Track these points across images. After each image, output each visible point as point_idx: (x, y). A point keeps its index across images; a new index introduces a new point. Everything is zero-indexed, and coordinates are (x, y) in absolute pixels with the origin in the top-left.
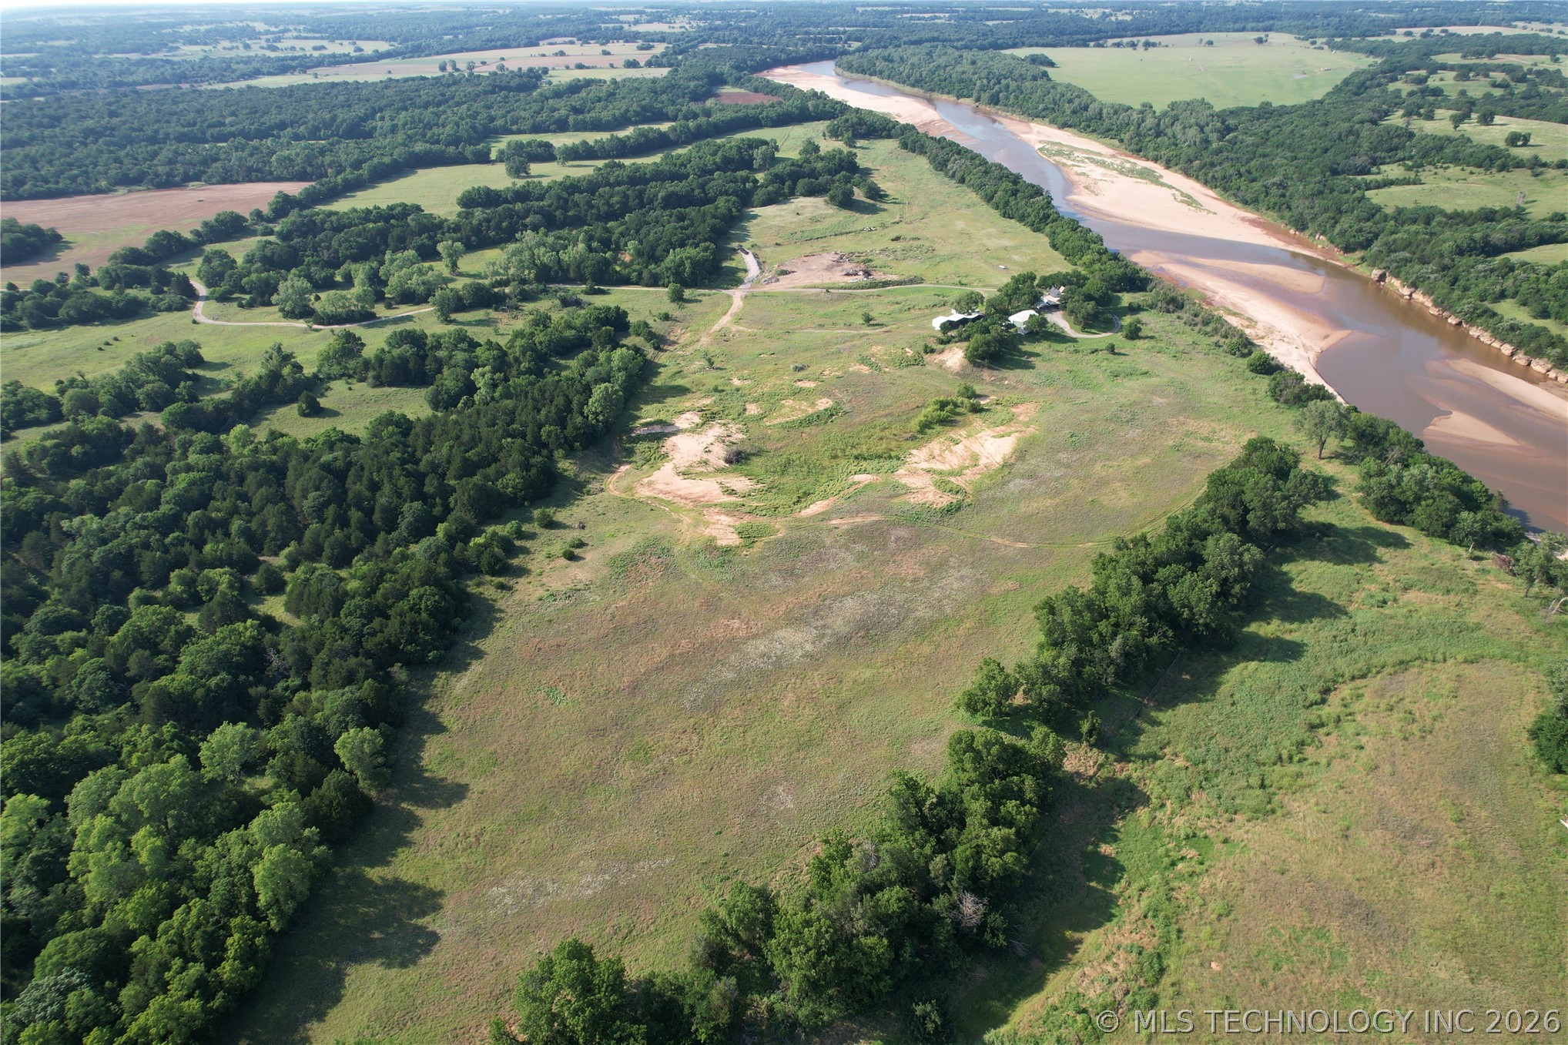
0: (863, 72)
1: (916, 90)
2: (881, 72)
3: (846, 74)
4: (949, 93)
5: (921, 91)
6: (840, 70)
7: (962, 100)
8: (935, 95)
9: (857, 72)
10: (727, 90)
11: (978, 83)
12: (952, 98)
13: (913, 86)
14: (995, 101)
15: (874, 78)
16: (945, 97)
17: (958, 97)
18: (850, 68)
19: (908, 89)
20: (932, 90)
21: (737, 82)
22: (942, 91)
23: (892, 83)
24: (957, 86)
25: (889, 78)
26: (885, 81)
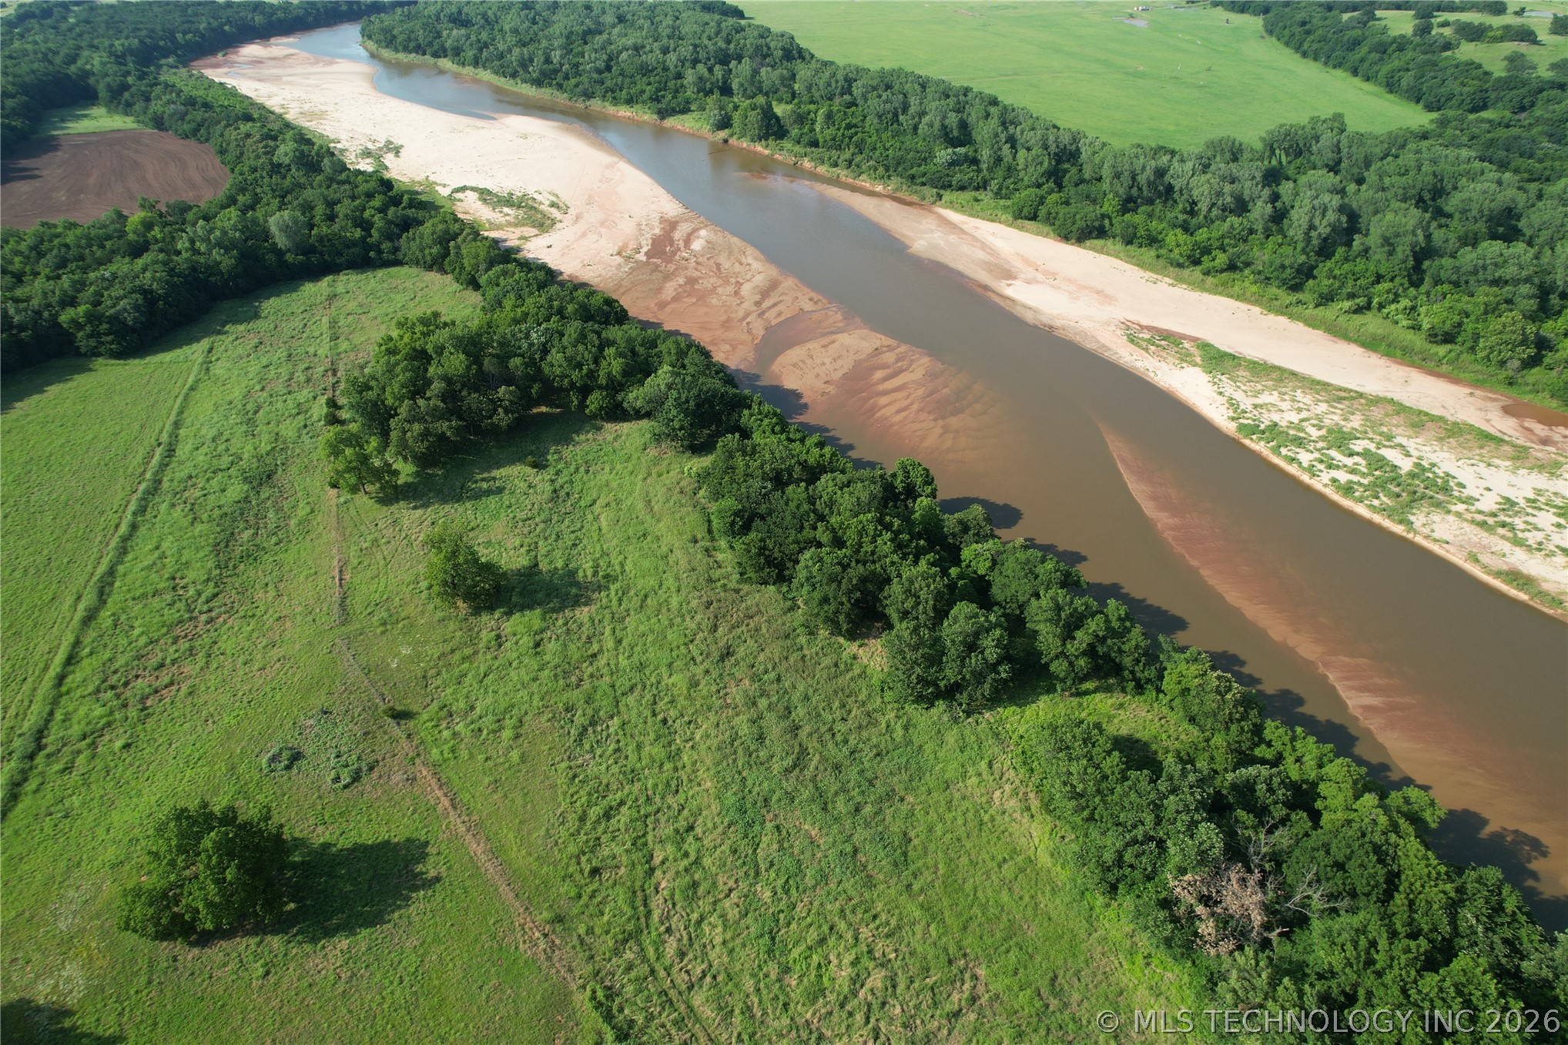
0: (419, 49)
1: (545, 94)
2: (457, 53)
3: (386, 53)
4: (630, 101)
5: (562, 98)
6: (370, 44)
7: (671, 122)
8: (596, 104)
9: (406, 49)
10: (99, 120)
11: (690, 76)
12: (645, 115)
13: (538, 83)
14: (772, 129)
15: (446, 63)
16: (624, 112)
17: (663, 114)
18: (389, 40)
19: (528, 90)
20: (588, 95)
21: (119, 98)
22: (612, 94)
23: (486, 75)
24: (641, 83)
25: (476, 63)
26: (468, 70)
